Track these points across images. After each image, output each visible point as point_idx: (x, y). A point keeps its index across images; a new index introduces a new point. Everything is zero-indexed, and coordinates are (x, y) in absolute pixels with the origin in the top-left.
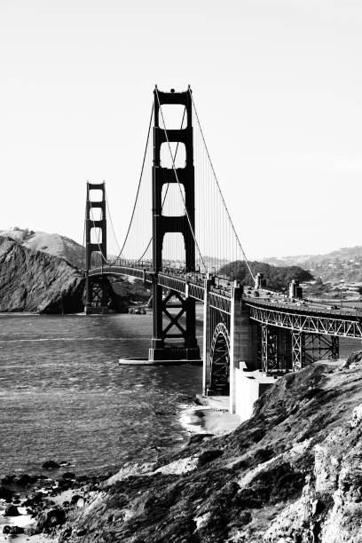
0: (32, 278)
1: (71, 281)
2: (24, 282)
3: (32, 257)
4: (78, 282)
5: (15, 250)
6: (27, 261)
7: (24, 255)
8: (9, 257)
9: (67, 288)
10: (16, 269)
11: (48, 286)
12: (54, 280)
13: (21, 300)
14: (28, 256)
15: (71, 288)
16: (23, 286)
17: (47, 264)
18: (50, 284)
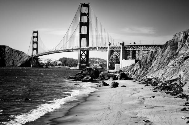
0: (15, 57)
1: (27, 58)
2: (13, 58)
3: (15, 52)
4: (29, 59)
5: (10, 49)
6: (13, 53)
7: (12, 51)
8: (8, 51)
9: (26, 60)
10: (10, 55)
11: (20, 60)
12: (22, 58)
13: (12, 63)
14: (14, 51)
15: (27, 60)
16: (13, 59)
17: (19, 54)
18: (21, 59)
